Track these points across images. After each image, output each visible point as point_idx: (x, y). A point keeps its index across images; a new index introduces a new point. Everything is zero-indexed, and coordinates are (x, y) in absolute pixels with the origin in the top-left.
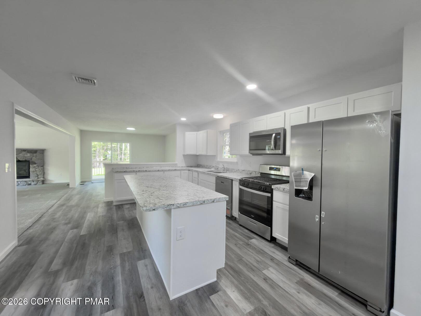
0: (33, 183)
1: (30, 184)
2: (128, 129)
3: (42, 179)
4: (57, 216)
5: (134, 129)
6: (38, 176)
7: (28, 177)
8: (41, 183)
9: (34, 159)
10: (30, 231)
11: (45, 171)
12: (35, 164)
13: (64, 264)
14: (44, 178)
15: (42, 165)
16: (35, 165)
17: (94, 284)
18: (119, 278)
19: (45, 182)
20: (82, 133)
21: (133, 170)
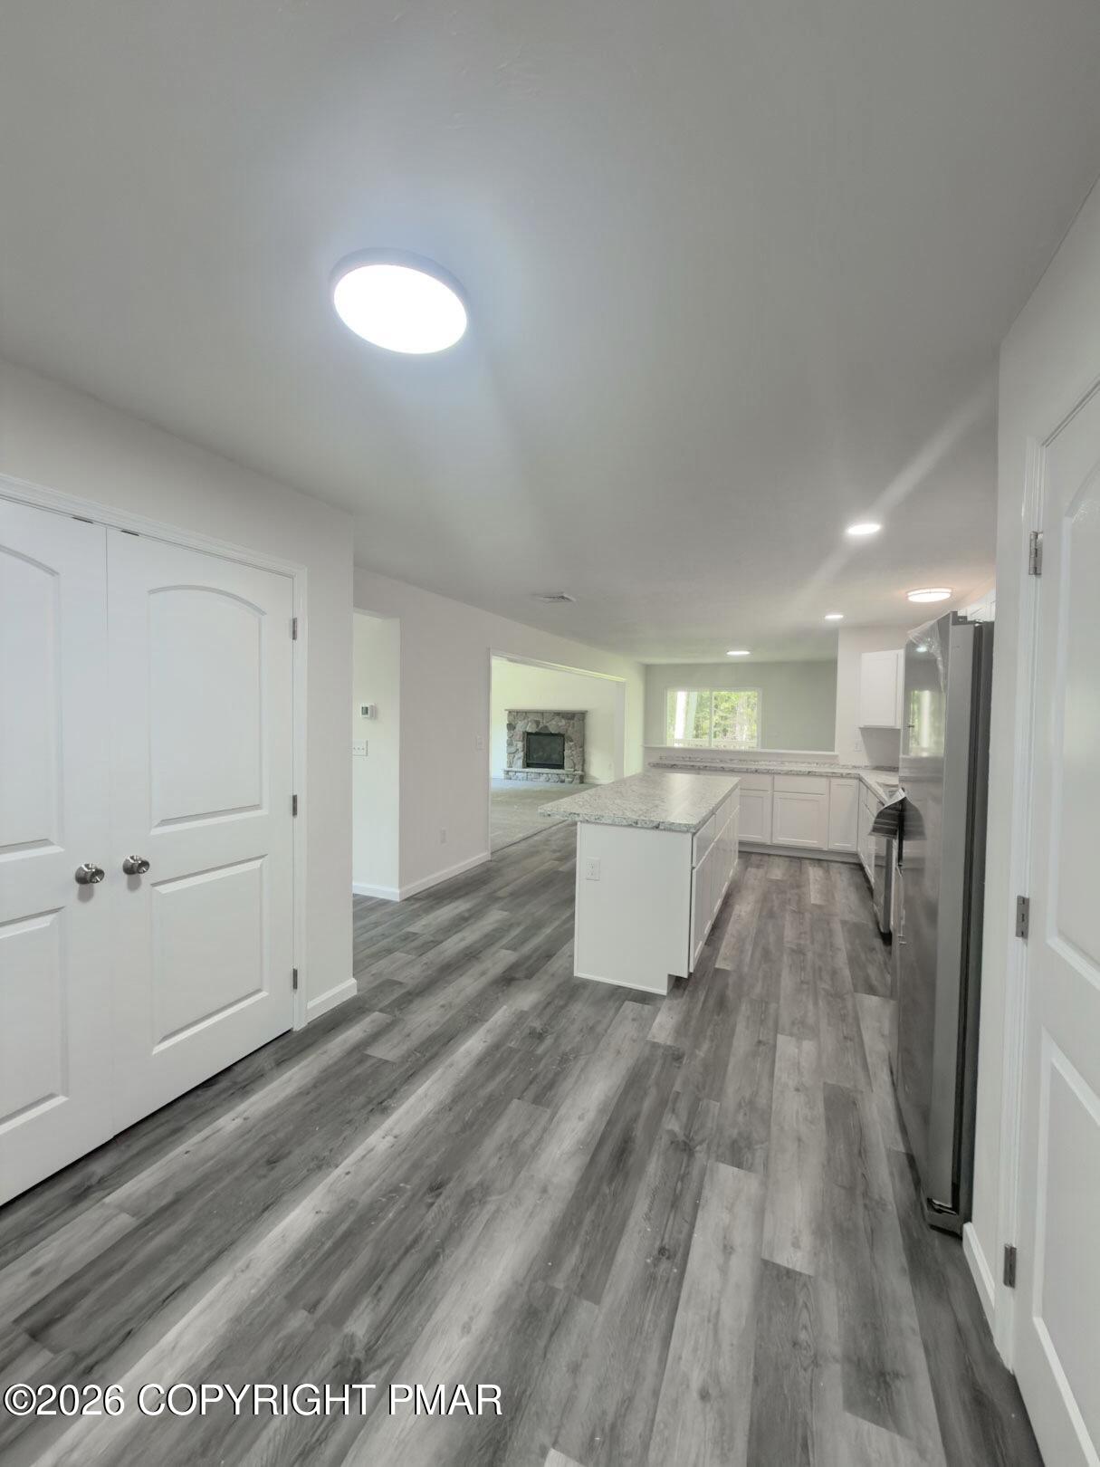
0: (567, 780)
1: (563, 781)
2: (730, 653)
3: (580, 772)
4: (553, 838)
5: (747, 653)
6: (575, 765)
7: (561, 766)
8: (578, 781)
9: (570, 732)
10: (513, 848)
11: (586, 756)
12: (572, 741)
13: (511, 894)
14: (583, 771)
15: (582, 745)
16: (572, 744)
17: (519, 924)
18: (548, 931)
19: (586, 780)
20: (648, 671)
21: (692, 764)
